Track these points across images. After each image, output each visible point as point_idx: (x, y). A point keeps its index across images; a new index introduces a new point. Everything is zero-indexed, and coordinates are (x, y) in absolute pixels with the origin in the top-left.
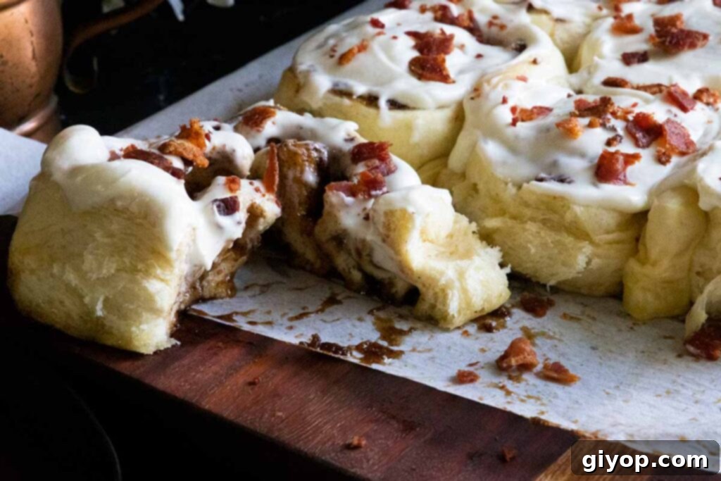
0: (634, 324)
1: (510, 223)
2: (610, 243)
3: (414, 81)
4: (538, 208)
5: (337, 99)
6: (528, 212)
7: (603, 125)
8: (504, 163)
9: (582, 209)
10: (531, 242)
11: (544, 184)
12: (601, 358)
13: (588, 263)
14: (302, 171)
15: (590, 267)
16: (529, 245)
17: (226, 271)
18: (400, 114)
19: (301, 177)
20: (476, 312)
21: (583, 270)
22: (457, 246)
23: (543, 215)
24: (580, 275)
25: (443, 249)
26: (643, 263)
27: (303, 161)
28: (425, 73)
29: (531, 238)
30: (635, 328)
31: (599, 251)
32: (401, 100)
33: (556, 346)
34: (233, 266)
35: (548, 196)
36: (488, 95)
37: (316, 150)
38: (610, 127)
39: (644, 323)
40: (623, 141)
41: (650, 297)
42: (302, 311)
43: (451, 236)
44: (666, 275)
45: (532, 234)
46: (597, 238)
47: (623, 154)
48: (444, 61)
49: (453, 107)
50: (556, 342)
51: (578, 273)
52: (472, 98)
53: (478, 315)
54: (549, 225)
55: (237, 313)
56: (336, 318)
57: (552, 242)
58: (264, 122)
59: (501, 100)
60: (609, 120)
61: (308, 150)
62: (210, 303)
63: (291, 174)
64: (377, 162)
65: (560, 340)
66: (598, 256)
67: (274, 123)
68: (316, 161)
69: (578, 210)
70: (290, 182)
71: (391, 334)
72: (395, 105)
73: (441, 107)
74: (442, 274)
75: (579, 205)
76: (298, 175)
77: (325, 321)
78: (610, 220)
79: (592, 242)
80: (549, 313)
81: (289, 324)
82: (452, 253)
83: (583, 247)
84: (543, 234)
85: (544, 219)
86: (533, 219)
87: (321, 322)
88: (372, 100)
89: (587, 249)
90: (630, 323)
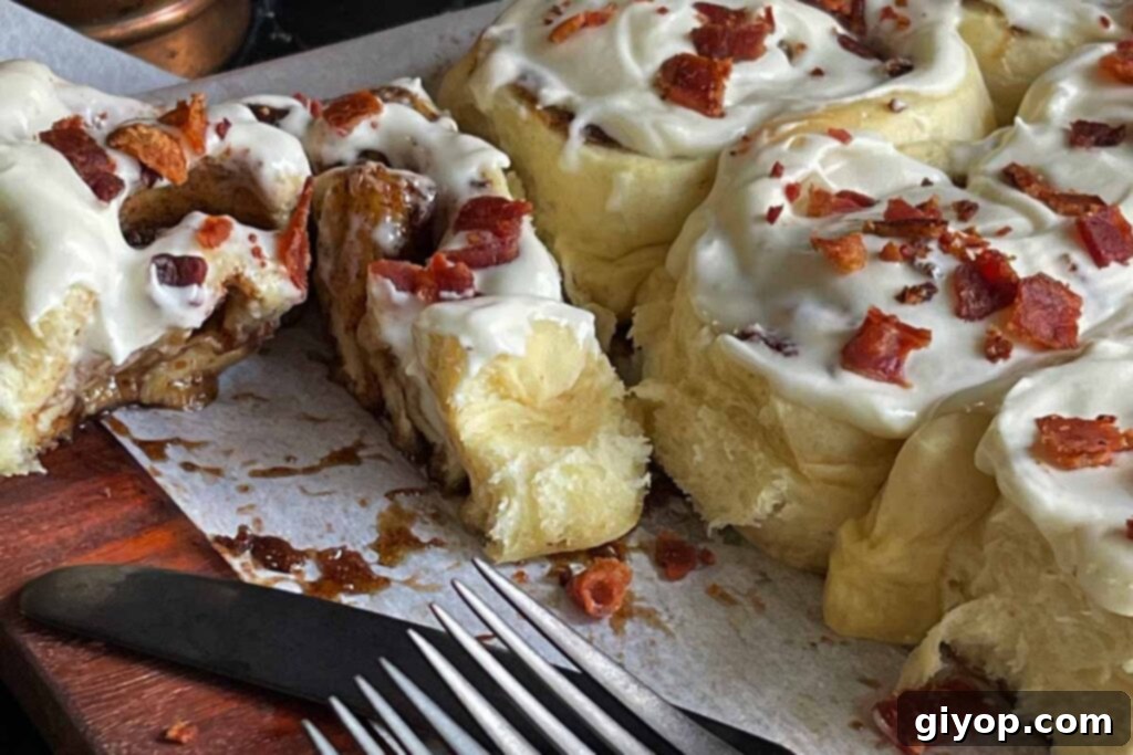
0: (824, 639)
1: (679, 398)
2: (828, 481)
3: (652, 99)
4: (727, 385)
5: (513, 102)
6: (712, 388)
7: (909, 260)
8: (715, 289)
9: (789, 408)
10: (701, 442)
11: (744, 346)
12: (713, 686)
13: (777, 508)
14: (376, 222)
15: (779, 515)
16: (696, 448)
17: (194, 366)
18: (598, 155)
19: (370, 232)
20: (550, 544)
21: (764, 517)
22: (569, 418)
23: (736, 399)
24: (759, 525)
25: (542, 418)
26: (863, 534)
27: (383, 204)
28: (673, 90)
29: (703, 435)
30: (822, 647)
31: (804, 490)
32: (610, 132)
33: (653, 643)
34: (211, 361)
35: (742, 370)
36: (758, 153)
37: (411, 189)
38: (920, 265)
39: (844, 643)
40: (936, 297)
41: (857, 601)
42: (282, 464)
43: (567, 396)
44: (894, 570)
45: (705, 428)
46: (805, 467)
47: (900, 326)
48: (726, 72)
49: (701, 162)
50: (660, 635)
51: (756, 520)
52: (733, 153)
53: (554, 550)
54: (738, 420)
55: (176, 441)
56: (326, 489)
57: (733, 453)
58: (354, 120)
59: (770, 169)
60: (928, 250)
61: (395, 187)
62: (151, 412)
63: (356, 222)
64: (489, 236)
65: (669, 634)
66: (801, 500)
67: (374, 125)
68: (409, 209)
69: (781, 408)
70: (352, 236)
71: (395, 542)
72: (598, 135)
73: (680, 157)
74: (502, 463)
75: (786, 400)
76: (368, 227)
77: (303, 490)
78: (835, 440)
79: (795, 470)
80: (692, 578)
81: (246, 480)
82: (557, 429)
83: (778, 477)
84: (721, 433)
85: (734, 407)
86: (715, 404)
87: (298, 491)
88: (561, 117)
89: (785, 482)
90: (816, 635)
